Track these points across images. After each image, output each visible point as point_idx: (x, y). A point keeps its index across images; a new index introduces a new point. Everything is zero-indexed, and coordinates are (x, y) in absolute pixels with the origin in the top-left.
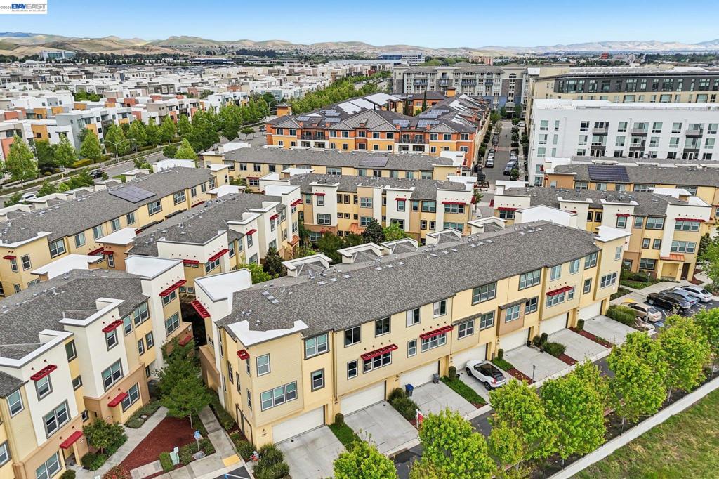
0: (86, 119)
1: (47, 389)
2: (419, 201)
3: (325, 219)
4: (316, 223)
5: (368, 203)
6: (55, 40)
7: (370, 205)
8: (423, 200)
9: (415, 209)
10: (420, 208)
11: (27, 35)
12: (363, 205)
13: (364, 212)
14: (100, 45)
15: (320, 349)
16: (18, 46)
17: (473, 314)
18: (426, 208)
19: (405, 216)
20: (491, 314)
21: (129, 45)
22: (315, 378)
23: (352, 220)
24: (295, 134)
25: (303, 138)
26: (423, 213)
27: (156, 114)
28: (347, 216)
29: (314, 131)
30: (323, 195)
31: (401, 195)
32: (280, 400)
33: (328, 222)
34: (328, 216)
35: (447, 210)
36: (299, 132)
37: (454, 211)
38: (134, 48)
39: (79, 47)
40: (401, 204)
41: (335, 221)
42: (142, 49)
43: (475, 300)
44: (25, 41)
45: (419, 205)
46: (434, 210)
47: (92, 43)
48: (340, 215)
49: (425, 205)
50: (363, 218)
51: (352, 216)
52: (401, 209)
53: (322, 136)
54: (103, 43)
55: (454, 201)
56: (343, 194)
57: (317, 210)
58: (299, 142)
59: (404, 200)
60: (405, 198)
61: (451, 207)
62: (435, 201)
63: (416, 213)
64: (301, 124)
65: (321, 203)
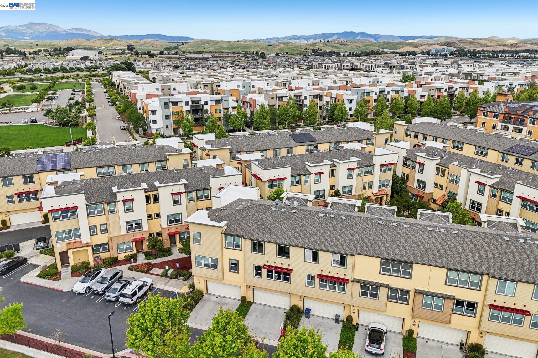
0: (367, 93)
1: (131, 209)
2: (497, 189)
3: (422, 184)
4: (415, 186)
5: (455, 181)
6: (449, 40)
7: (457, 182)
8: (502, 190)
9: (494, 196)
10: (498, 197)
11: (435, 37)
12: (452, 181)
13: (452, 187)
14: (478, 43)
15: (236, 246)
16: (422, 45)
17: (380, 282)
18: (505, 198)
19: (483, 200)
20: (405, 293)
21: (501, 43)
22: (232, 264)
23: (443, 192)
24: (497, 118)
25: (504, 122)
26: (500, 202)
27: (426, 93)
28: (441, 187)
29: (515, 117)
30: (424, 165)
31: (483, 180)
32: (207, 265)
33: (424, 188)
34: (424, 183)
35: (524, 206)
36: (501, 117)
37: (531, 208)
38: (504, 45)
39: (462, 45)
40: (482, 188)
41: (429, 189)
42: (511, 45)
43: (384, 270)
44: (432, 41)
45: (498, 193)
46: (510, 201)
47: (473, 42)
48: (436, 185)
49: (505, 195)
50: (450, 192)
51: (444, 188)
52: (481, 192)
53: (522, 122)
54: (481, 42)
55: (531, 198)
56: (441, 167)
57: (418, 176)
58: (499, 125)
59: (485, 185)
60: (486, 183)
61: (528, 204)
62: (513, 193)
63: (494, 201)
64: (507, 110)
65: (421, 171)
